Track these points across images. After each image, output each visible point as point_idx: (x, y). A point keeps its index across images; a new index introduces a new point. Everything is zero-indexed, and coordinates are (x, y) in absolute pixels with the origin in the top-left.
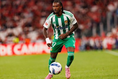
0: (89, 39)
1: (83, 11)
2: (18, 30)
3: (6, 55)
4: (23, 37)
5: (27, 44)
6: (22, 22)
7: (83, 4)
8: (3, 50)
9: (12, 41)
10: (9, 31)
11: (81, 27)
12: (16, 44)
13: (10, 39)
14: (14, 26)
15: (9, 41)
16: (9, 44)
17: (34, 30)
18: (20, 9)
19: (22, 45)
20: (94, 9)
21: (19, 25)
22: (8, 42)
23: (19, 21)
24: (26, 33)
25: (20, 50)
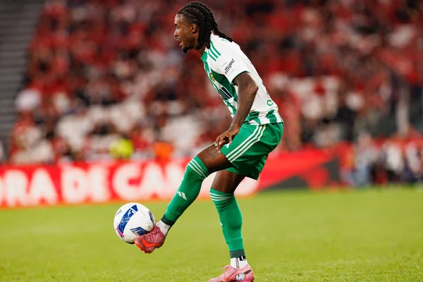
0: (384, 145)
1: (361, 43)
2: (128, 113)
3: (88, 200)
4: (148, 135)
5: (162, 161)
6: (144, 84)
7: (360, 20)
8: (76, 185)
9: (107, 152)
10: (98, 115)
11: (355, 101)
12: (121, 161)
13: (99, 143)
14: (116, 99)
15: (99, 152)
16: (97, 163)
17: (184, 113)
18: (136, 38)
19: (143, 167)
20: (402, 36)
21: (131, 94)
22: (94, 157)
23: (131, 79)
24: (159, 122)
25: (135, 182)
